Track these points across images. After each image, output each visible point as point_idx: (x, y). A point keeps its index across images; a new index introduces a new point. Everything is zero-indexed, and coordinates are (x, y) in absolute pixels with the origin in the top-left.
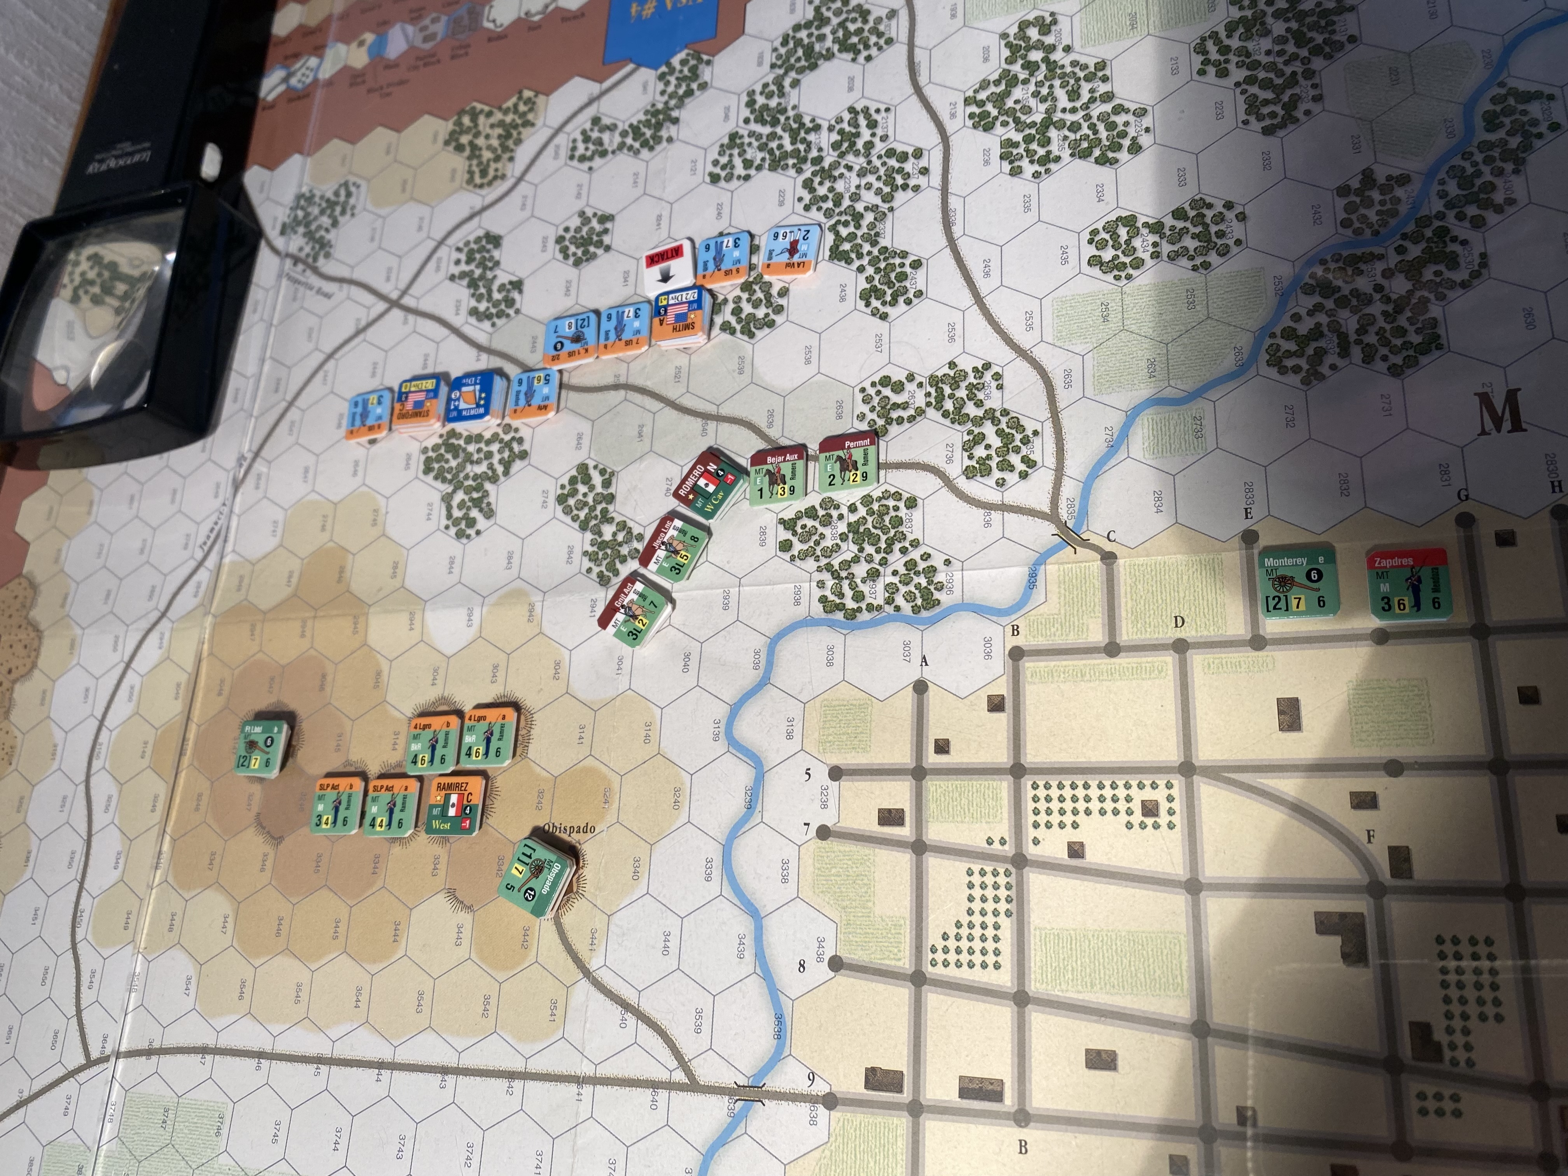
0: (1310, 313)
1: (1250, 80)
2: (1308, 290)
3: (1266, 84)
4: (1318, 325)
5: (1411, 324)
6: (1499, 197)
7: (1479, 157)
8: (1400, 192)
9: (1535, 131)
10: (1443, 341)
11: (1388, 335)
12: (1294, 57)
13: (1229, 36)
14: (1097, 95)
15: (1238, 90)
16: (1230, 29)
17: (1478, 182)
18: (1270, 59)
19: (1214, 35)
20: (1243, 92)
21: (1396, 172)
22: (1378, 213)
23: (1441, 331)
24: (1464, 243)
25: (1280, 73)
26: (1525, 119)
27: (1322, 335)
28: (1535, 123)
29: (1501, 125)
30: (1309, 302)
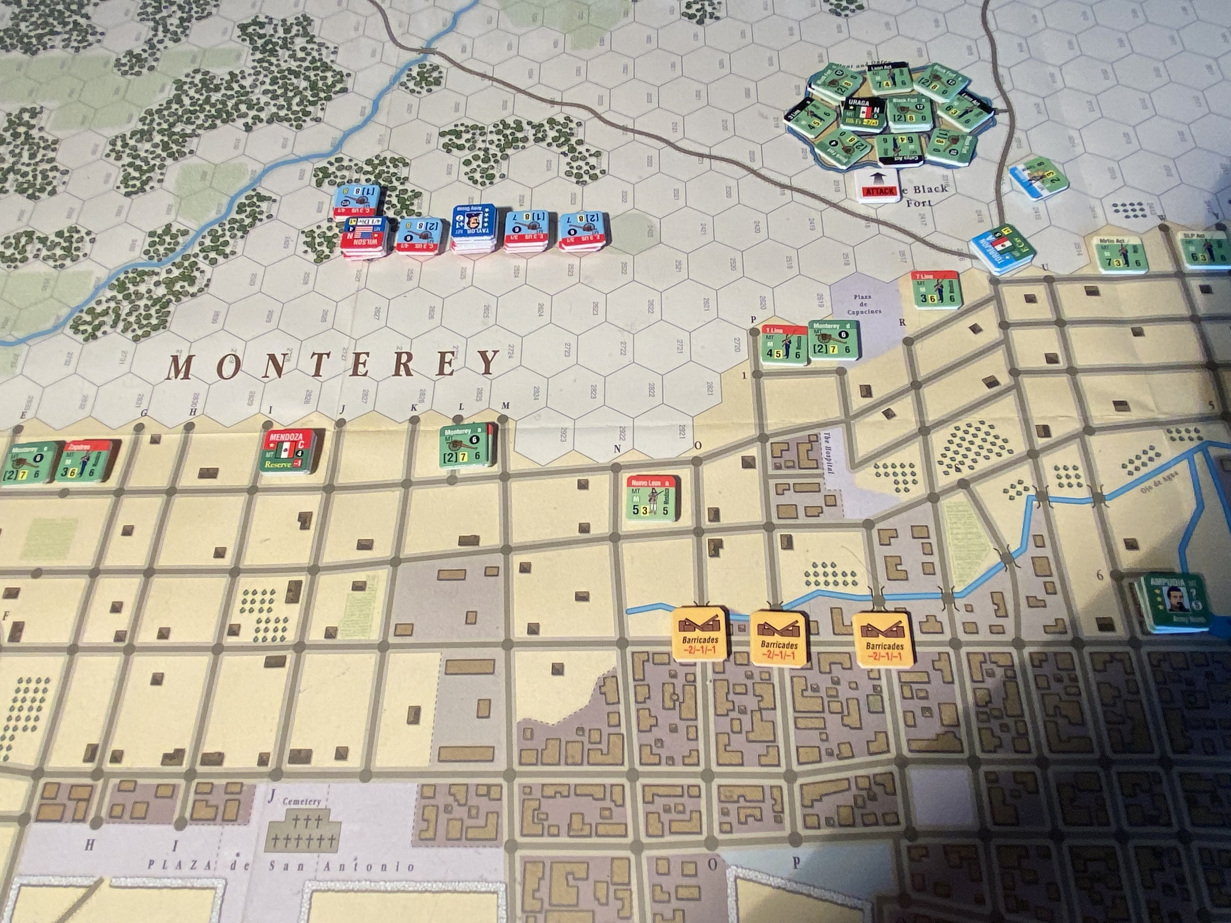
0: (108, 301)
1: (131, 165)
2: (112, 287)
3: (138, 168)
4: (109, 308)
5: (157, 313)
6: (228, 250)
7: (227, 227)
8: (181, 239)
9: (259, 217)
10: (168, 325)
11: (141, 318)
12: (159, 156)
13: (131, 138)
14: (46, 158)
15: (122, 169)
16: (133, 134)
17: (221, 240)
18: (146, 155)
19: (123, 137)
20: (125, 170)
21: (182, 228)
22: (166, 249)
23: (169, 319)
24: (202, 272)
25: (147, 163)
26: (258, 210)
27: (108, 313)
28: (261, 213)
29: (246, 211)
30: (109, 294)
